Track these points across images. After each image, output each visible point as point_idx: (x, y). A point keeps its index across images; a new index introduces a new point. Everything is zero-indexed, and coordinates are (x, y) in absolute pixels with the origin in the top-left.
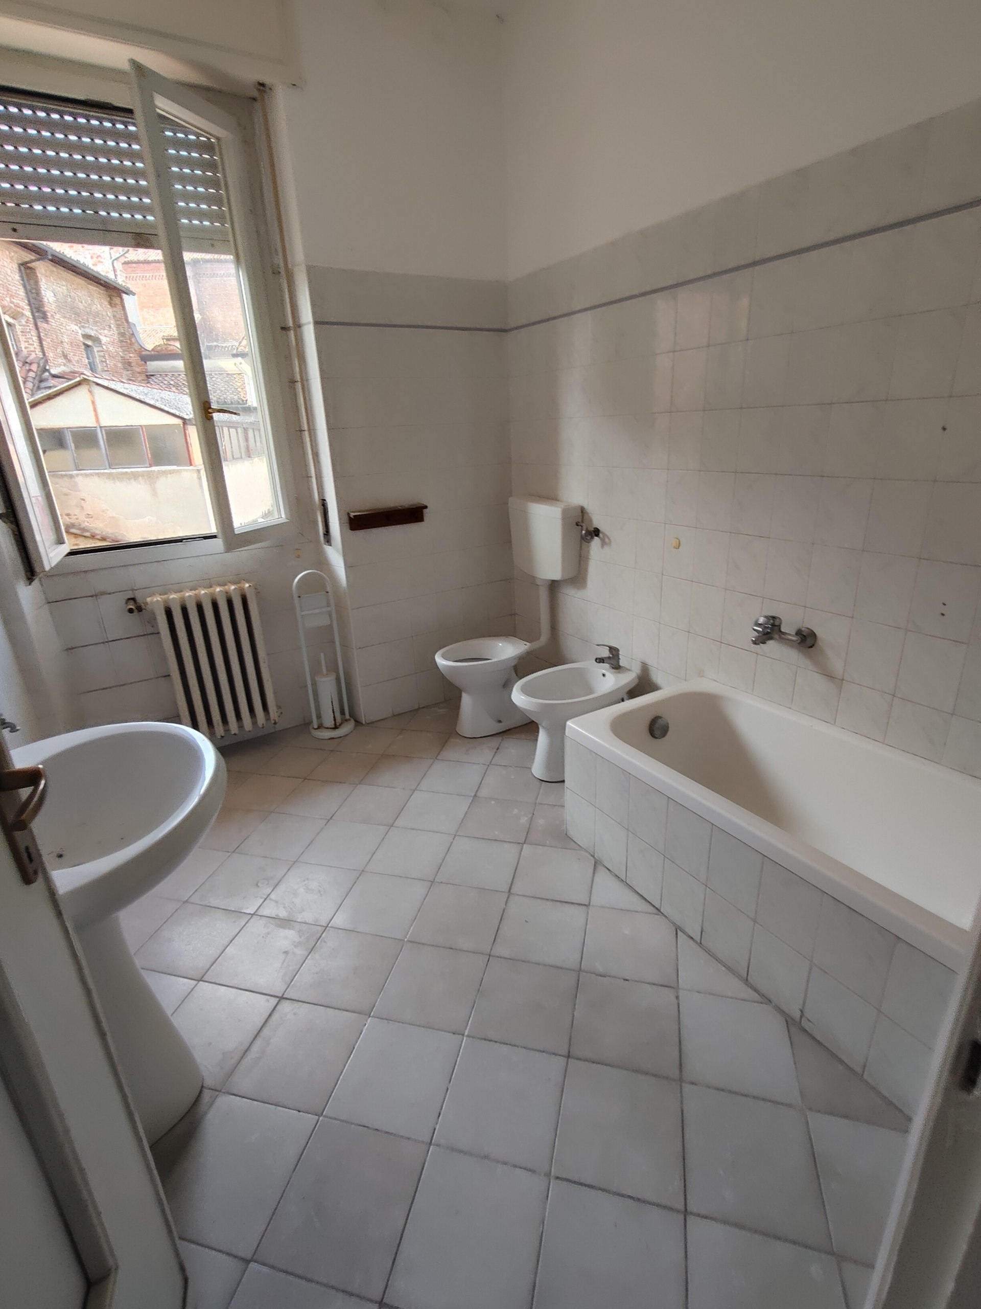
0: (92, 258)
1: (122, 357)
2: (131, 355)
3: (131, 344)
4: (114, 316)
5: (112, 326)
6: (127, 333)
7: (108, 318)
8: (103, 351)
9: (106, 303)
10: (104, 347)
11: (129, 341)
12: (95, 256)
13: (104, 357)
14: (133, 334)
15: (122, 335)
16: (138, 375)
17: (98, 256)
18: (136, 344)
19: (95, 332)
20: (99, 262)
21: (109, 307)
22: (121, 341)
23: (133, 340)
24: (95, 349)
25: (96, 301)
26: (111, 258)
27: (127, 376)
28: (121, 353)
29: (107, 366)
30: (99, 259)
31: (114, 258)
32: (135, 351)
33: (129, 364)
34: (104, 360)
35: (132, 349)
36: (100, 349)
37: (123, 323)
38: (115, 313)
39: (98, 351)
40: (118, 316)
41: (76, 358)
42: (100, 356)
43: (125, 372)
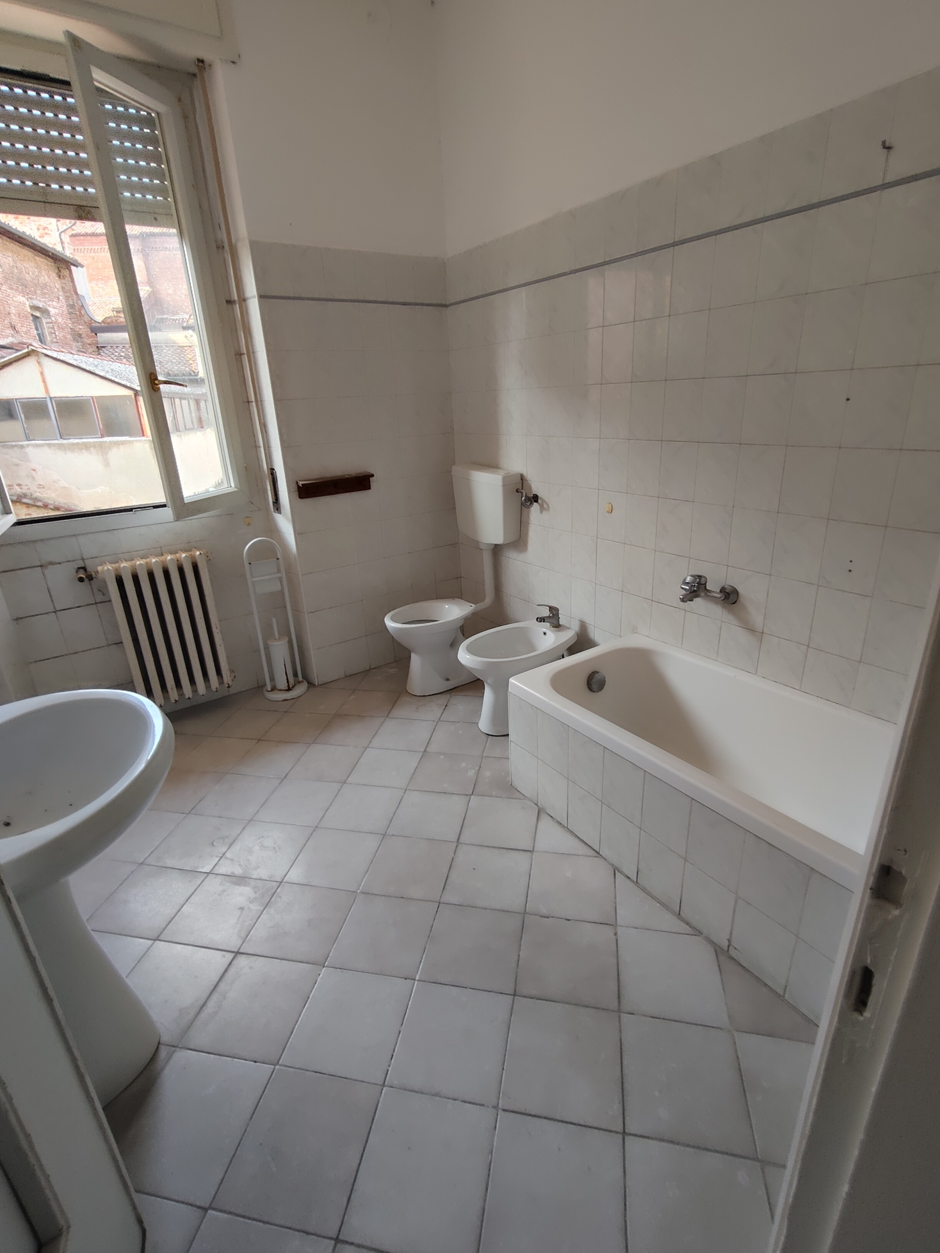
0: (38, 229)
1: (71, 329)
2: (81, 327)
3: (81, 316)
4: (63, 288)
5: (61, 298)
6: (76, 305)
7: (56, 290)
8: (51, 323)
9: (54, 275)
10: (53, 319)
11: (78, 313)
12: (41, 228)
13: (53, 328)
14: (83, 306)
15: (72, 306)
16: (88, 346)
17: (45, 228)
18: (85, 316)
19: (43, 304)
20: (46, 234)
21: (57, 278)
22: (70, 313)
23: (83, 312)
24: (44, 321)
25: (44, 273)
26: (58, 229)
27: (77, 347)
28: (70, 325)
29: (56, 338)
30: (46, 231)
31: (61, 230)
32: (85, 322)
33: (80, 335)
34: (53, 331)
35: (82, 321)
36: (49, 320)
37: (72, 294)
38: (64, 285)
39: (47, 323)
40: (66, 288)
41: (24, 329)
42: (49, 328)
43: (75, 344)
